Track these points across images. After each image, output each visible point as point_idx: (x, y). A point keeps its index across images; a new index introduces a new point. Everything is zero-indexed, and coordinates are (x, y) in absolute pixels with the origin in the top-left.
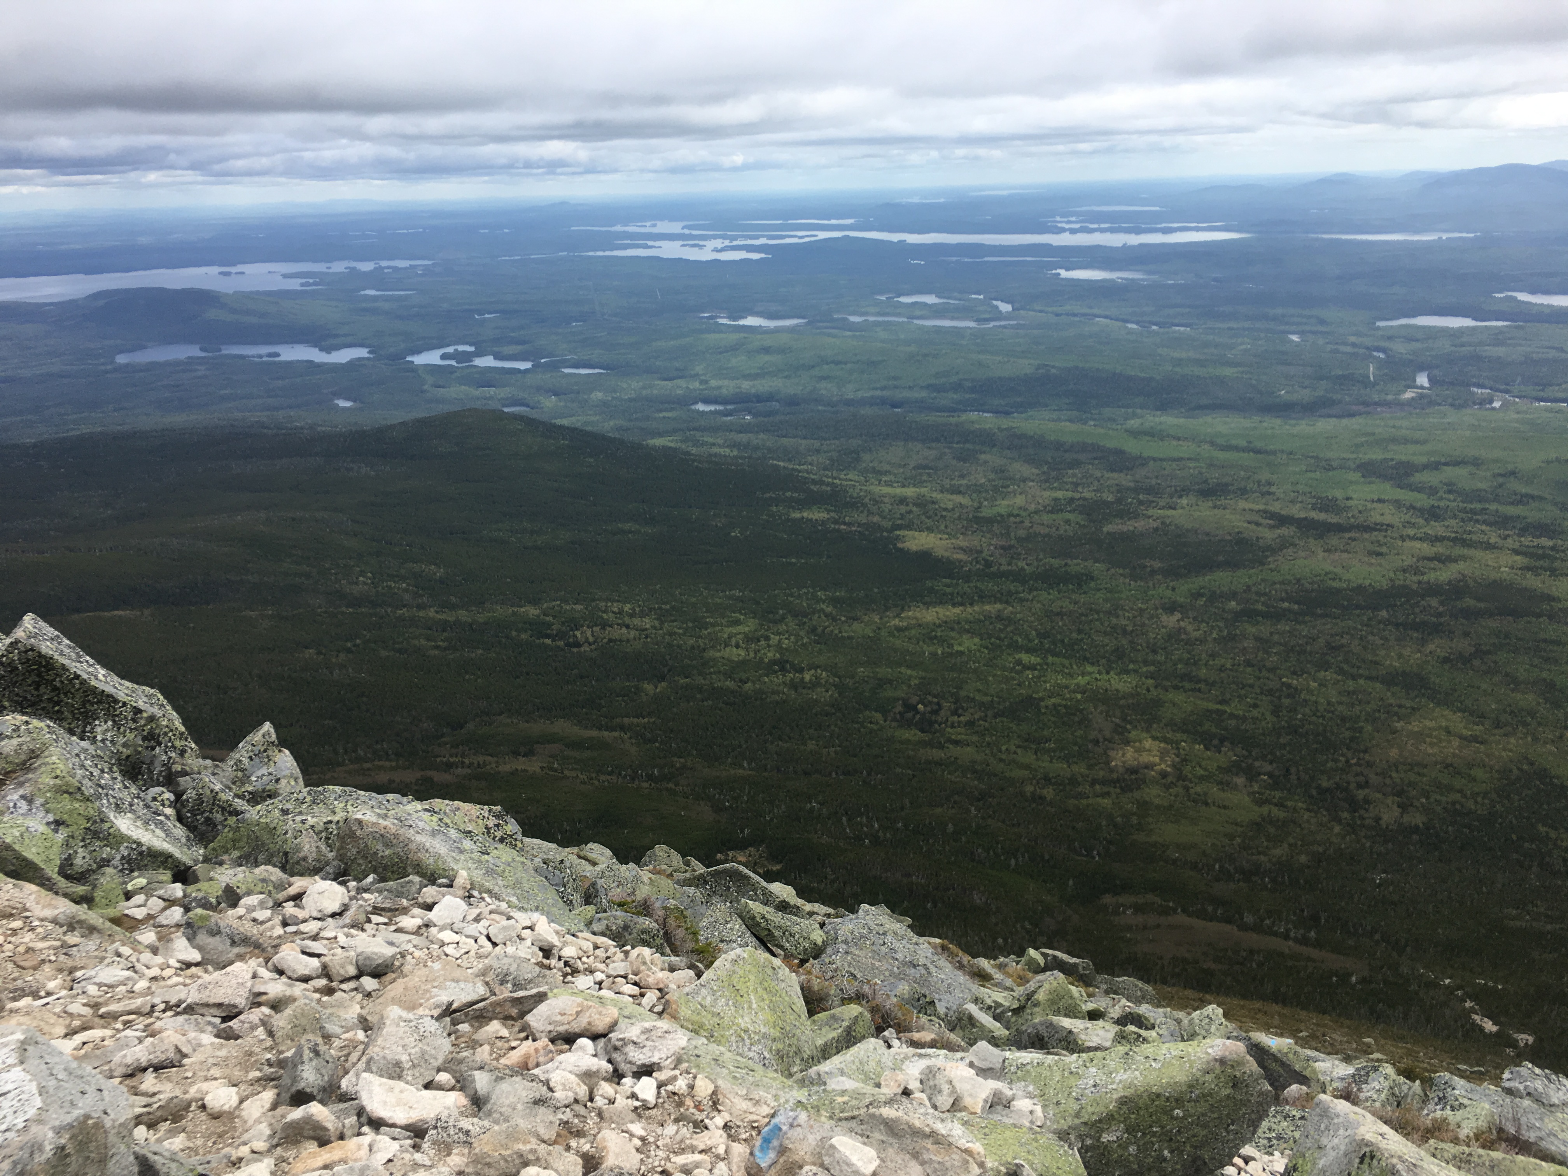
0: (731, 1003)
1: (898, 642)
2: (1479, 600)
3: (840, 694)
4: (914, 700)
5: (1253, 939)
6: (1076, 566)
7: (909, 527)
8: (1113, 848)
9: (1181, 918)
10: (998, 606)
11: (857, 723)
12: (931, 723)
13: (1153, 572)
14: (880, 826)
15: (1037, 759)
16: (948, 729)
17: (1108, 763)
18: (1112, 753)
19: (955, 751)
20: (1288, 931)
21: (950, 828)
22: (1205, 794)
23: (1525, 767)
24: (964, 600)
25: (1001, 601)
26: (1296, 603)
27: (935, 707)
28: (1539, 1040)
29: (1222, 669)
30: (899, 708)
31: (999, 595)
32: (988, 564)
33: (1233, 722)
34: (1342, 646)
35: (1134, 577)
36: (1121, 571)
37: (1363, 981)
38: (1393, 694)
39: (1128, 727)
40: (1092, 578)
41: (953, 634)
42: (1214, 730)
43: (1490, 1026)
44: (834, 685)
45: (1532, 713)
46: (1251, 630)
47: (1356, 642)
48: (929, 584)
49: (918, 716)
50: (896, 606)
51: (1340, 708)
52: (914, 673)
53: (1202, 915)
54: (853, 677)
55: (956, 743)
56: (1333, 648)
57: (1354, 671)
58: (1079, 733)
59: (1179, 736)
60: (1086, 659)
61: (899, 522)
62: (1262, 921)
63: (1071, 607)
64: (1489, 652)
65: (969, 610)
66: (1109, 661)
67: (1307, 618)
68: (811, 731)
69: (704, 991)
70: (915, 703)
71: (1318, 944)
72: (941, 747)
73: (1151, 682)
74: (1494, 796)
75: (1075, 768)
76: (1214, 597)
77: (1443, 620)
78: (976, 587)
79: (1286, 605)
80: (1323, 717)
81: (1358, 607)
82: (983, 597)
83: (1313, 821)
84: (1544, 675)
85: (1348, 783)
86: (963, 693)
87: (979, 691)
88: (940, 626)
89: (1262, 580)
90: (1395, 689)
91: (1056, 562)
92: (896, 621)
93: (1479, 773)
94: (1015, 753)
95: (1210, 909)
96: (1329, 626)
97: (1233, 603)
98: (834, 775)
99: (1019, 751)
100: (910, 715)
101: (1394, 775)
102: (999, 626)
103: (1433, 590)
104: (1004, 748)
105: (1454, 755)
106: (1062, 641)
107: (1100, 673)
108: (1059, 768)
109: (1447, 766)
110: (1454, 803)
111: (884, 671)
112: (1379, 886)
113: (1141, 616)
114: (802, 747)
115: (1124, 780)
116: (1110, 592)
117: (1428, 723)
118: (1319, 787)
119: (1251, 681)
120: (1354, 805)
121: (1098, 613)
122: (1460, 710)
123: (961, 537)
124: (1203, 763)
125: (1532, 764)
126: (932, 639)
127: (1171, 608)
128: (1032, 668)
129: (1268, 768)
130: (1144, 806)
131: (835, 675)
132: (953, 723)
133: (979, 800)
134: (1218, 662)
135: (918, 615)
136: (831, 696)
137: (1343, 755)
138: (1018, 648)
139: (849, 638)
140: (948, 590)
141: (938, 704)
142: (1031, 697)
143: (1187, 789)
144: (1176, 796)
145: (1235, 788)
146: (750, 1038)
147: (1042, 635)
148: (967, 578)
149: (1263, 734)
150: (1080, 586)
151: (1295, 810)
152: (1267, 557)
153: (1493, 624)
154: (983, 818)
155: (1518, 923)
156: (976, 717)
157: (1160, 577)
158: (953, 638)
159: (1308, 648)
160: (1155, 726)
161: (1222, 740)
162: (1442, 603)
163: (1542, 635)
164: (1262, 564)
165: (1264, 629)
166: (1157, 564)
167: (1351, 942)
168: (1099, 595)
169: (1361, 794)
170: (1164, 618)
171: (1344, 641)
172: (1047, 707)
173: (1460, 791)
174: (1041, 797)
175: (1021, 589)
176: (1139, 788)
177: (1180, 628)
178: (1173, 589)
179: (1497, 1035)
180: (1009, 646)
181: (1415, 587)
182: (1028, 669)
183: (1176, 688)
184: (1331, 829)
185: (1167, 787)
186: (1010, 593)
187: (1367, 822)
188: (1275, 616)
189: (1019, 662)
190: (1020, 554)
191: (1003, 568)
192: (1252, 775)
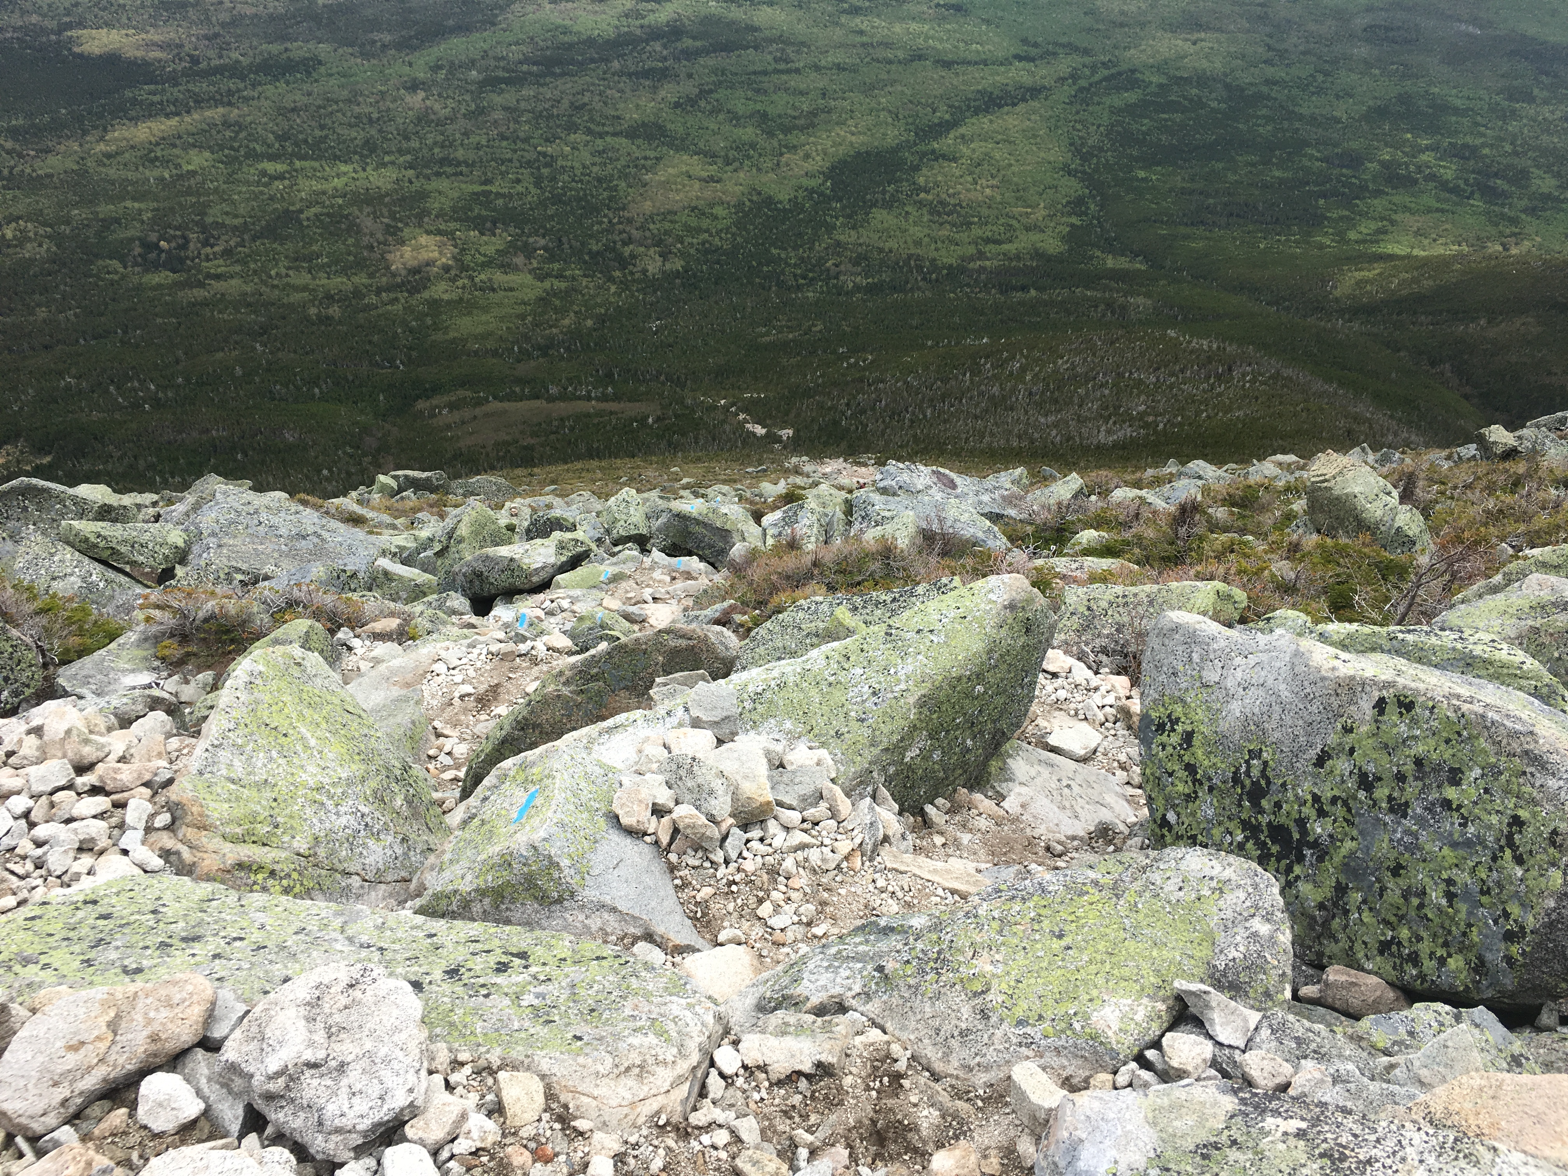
0: (274, 754)
1: (112, 173)
2: (694, 38)
3: (58, 246)
4: (153, 237)
5: (562, 408)
6: (299, 50)
7: (81, 24)
8: (414, 354)
9: (495, 405)
10: (221, 110)
11: (91, 276)
12: (182, 261)
13: (384, 46)
14: (157, 386)
15: (314, 278)
16: (204, 264)
17: (388, 268)
18: (388, 256)
19: (219, 286)
20: (589, 392)
21: (238, 371)
22: (490, 280)
23: (755, 198)
24: (179, 109)
25: (223, 104)
26: (534, 64)
27: (180, 241)
28: (797, 431)
29: (478, 147)
30: (138, 250)
31: (218, 97)
32: (195, 60)
33: (500, 202)
34: (585, 104)
35: (366, 56)
36: (350, 50)
37: (658, 419)
38: (638, 147)
39: (400, 225)
40: (320, 63)
41: (176, 151)
42: (484, 213)
43: (760, 430)
44: (48, 237)
45: (753, 146)
46: (497, 99)
47: (597, 98)
48: (128, 94)
49: (163, 255)
50: (95, 127)
51: (595, 169)
52: (143, 206)
53: (512, 397)
54: (68, 223)
55: (218, 277)
56: (578, 108)
57: (599, 129)
58: (351, 241)
59: (452, 225)
60: (336, 158)
61: (67, 19)
62: (565, 389)
63: (305, 99)
64: (711, 91)
65: (188, 119)
66: (362, 156)
67: (548, 79)
68: (37, 297)
69: (224, 755)
70: (155, 240)
71: (616, 398)
72: (201, 285)
73: (411, 173)
74: (734, 229)
75: (356, 279)
76: (453, 68)
77: (667, 64)
78: (188, 91)
79: (525, 68)
80: (581, 181)
81: (593, 60)
82: (200, 102)
83: (591, 285)
84: (758, 107)
85: (615, 242)
86: (209, 220)
87: (227, 213)
88: (158, 144)
89: (498, 43)
90: (639, 141)
91: (275, 48)
92: (102, 147)
93: (719, 211)
94: (287, 275)
95: (517, 389)
96: (569, 86)
97: (474, 73)
98: (82, 342)
99: (291, 273)
100: (153, 256)
101: (652, 226)
102: (228, 134)
103: (654, 34)
104: (273, 273)
105: (698, 198)
106: (306, 141)
107: (355, 171)
108: (339, 283)
109: (693, 209)
110: (703, 244)
111: (106, 209)
112: (656, 333)
113: (383, 99)
114: (31, 318)
115: (409, 282)
116: (344, 76)
117: (671, 170)
118: (590, 252)
119: (508, 156)
120: (623, 263)
121: (336, 103)
122: (696, 154)
123: (152, 30)
124: (482, 250)
125: (759, 194)
126: (152, 161)
127: (413, 86)
128: (281, 177)
129: (542, 242)
130: (435, 304)
131: (45, 224)
132: (207, 256)
133: (262, 335)
134: (474, 139)
135: (126, 134)
136: (48, 249)
137: (605, 216)
138: (258, 157)
139: (48, 176)
140: (156, 98)
141: (184, 237)
142: (287, 211)
143: (471, 278)
144: (464, 287)
145: (516, 269)
146: (331, 797)
147: (283, 138)
148: (173, 79)
149: (532, 209)
150: (309, 74)
151: (574, 278)
152: (496, 16)
153: (710, 61)
154: (271, 353)
155: (768, 339)
156: (232, 243)
157: (393, 52)
158: (178, 157)
159: (555, 111)
160: (426, 219)
161: (494, 223)
162: (665, 47)
163: (751, 68)
164: (494, 24)
165: (509, 97)
166: (387, 38)
167: (643, 389)
168: (332, 82)
169: (627, 251)
170: (408, 99)
171: (586, 100)
172: (308, 219)
173: (707, 231)
174: (328, 318)
175: (241, 85)
176: (425, 288)
177: (427, 108)
178: (410, 64)
179: (767, 435)
180: (247, 156)
181: (638, 32)
182: (276, 178)
183: (438, 174)
184: (608, 289)
185: (453, 280)
186: (230, 93)
187: (637, 276)
188: (516, 80)
189: (264, 173)
190: (229, 44)
191: (213, 63)
192: (529, 252)
